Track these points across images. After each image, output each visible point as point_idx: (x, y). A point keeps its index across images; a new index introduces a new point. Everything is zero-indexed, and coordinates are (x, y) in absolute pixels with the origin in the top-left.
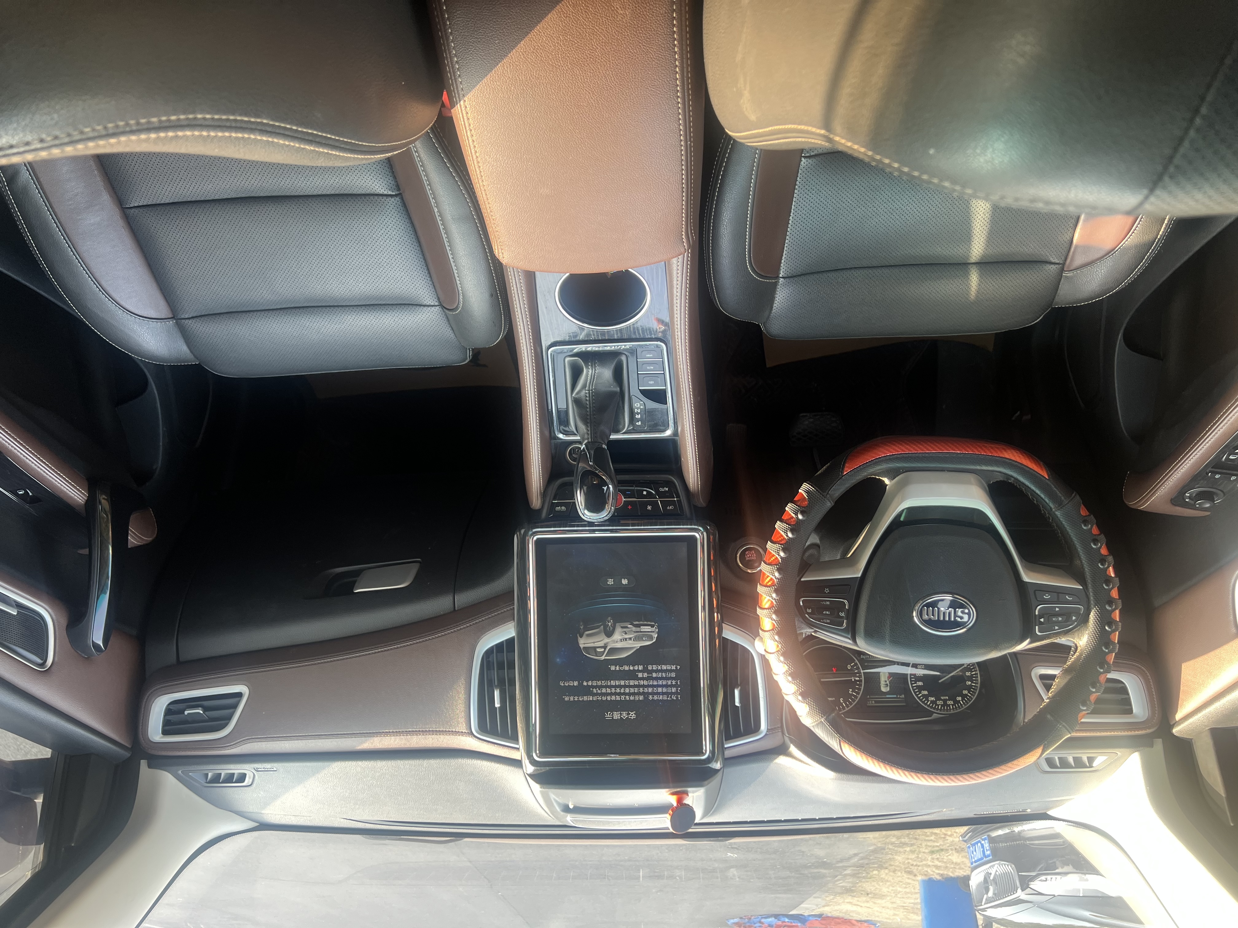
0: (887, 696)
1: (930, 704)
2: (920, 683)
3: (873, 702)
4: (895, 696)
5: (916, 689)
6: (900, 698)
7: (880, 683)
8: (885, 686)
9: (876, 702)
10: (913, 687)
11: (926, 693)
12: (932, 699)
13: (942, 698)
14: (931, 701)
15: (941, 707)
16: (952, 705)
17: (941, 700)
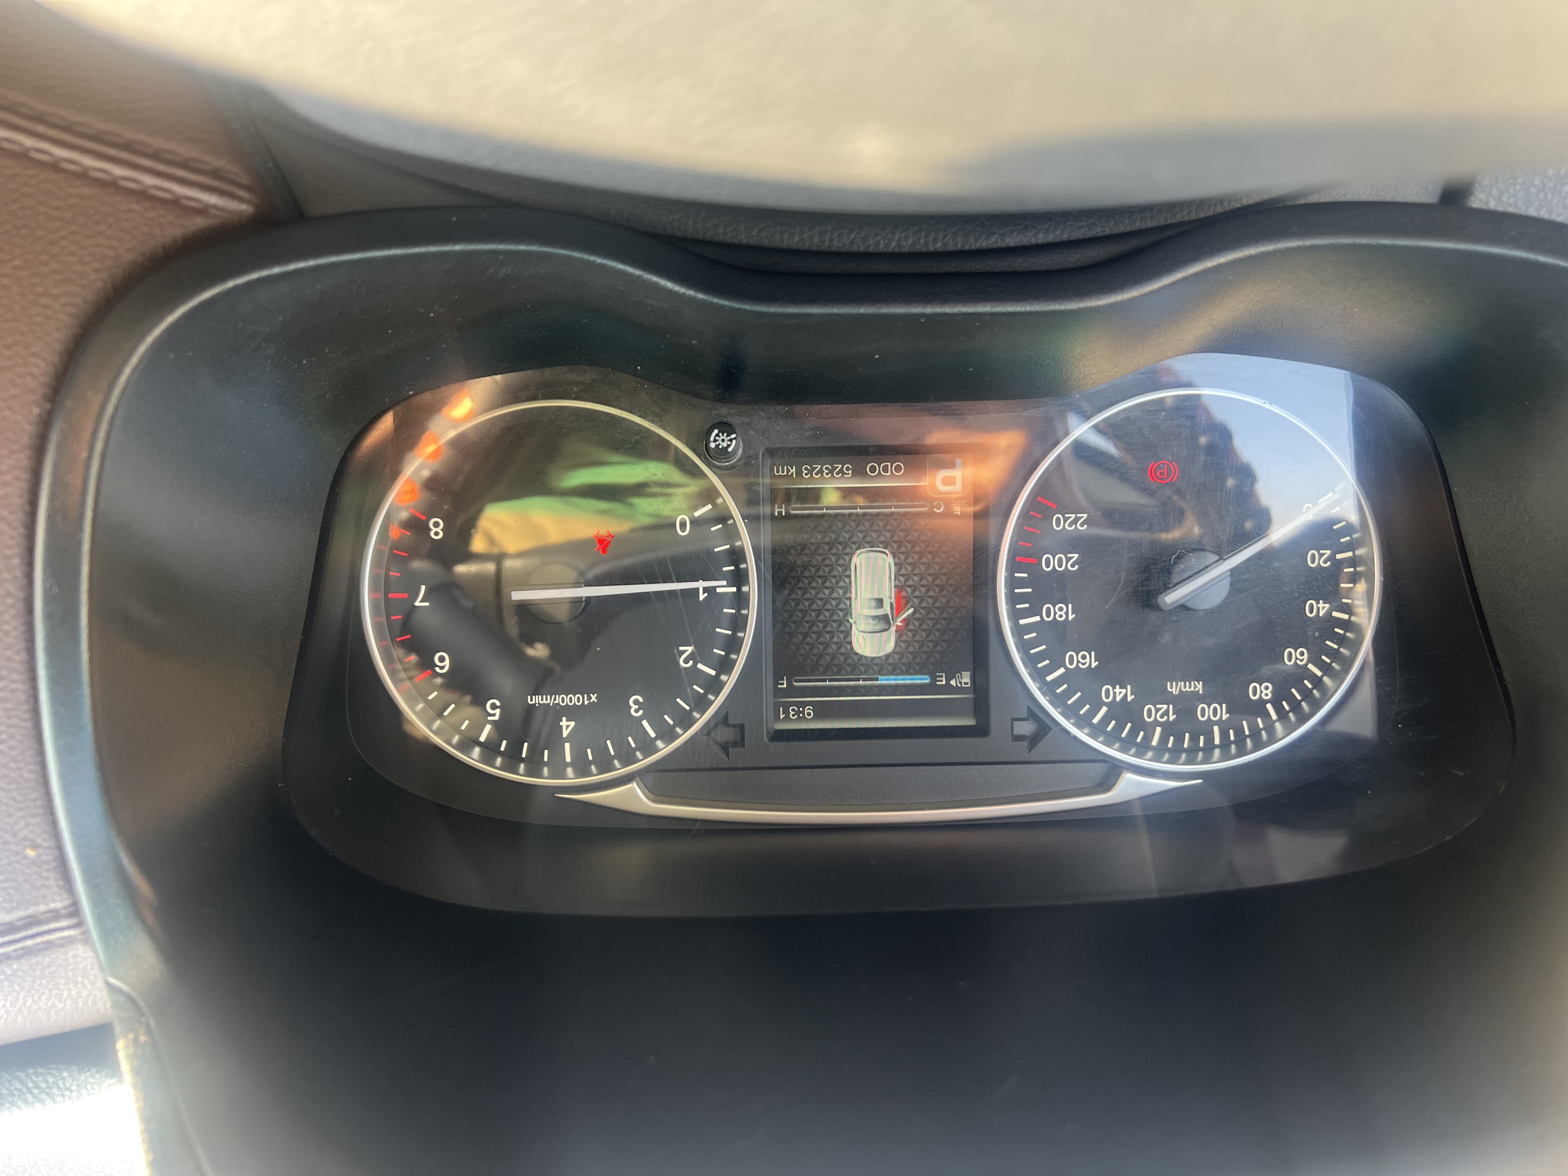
0: (883, 681)
1: (1106, 720)
2: (1062, 612)
3: (808, 710)
4: (925, 680)
5: (1034, 643)
6: (948, 689)
7: (848, 612)
8: (872, 625)
9: (822, 711)
10: (1019, 631)
11: (1088, 660)
12: (1119, 693)
13: (1174, 688)
14: (1111, 705)
15: (1164, 739)
16: (1220, 723)
17: (1168, 699)
